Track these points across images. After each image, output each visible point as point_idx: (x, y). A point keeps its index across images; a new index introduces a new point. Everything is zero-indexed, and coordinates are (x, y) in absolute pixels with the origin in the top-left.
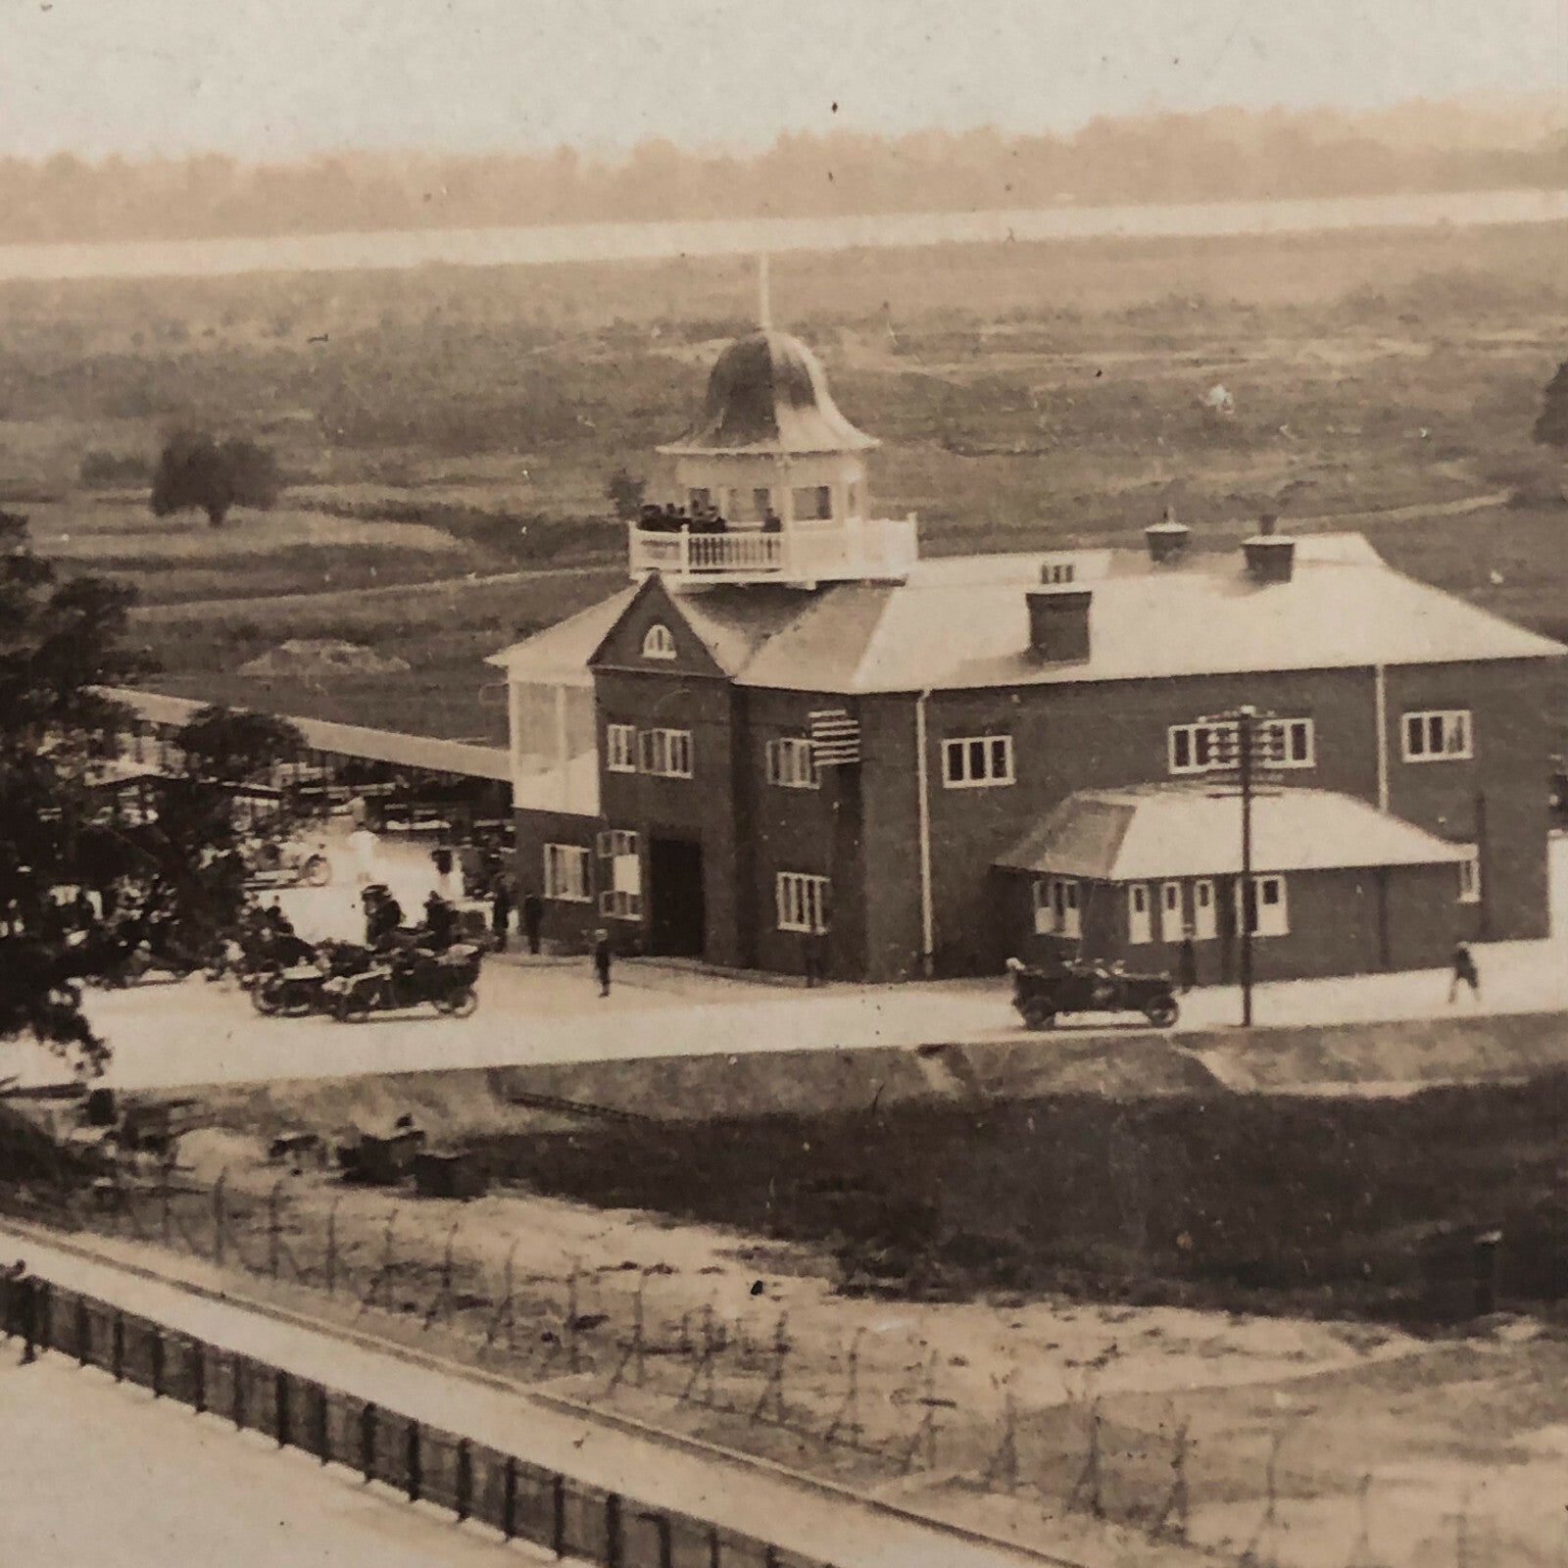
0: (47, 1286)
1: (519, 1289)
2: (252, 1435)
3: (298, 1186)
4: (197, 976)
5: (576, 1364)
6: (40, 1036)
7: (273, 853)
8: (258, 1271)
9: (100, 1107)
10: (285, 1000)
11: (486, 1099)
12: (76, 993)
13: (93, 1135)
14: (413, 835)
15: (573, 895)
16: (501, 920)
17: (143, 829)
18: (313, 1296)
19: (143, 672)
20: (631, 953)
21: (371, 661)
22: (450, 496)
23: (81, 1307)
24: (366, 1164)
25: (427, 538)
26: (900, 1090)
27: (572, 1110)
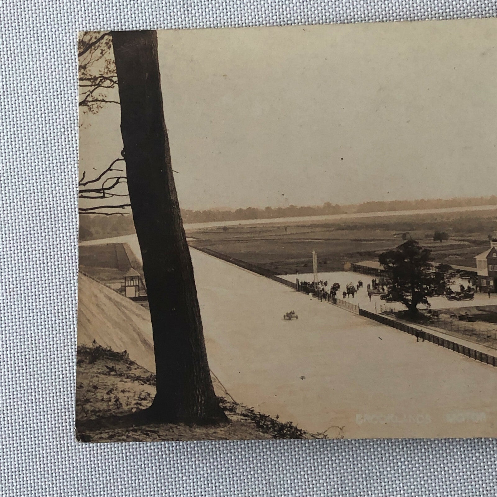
0: (425, 333)
1: (481, 333)
2: (450, 350)
3: (454, 321)
4: (441, 296)
5: (488, 341)
6: (422, 303)
7: (449, 281)
8: (450, 331)
9: (430, 311)
10: (451, 298)
11: (476, 310)
12: (426, 298)
13: (429, 315)
14: (465, 279)
15: (485, 286)
16: (476, 288)
17: (433, 278)
18: (456, 333)
19: (433, 260)
20: (492, 292)
21: (460, 258)
22: (469, 238)
23: (429, 335)
24: (462, 318)
25: (466, 243)
27: (486, 311)
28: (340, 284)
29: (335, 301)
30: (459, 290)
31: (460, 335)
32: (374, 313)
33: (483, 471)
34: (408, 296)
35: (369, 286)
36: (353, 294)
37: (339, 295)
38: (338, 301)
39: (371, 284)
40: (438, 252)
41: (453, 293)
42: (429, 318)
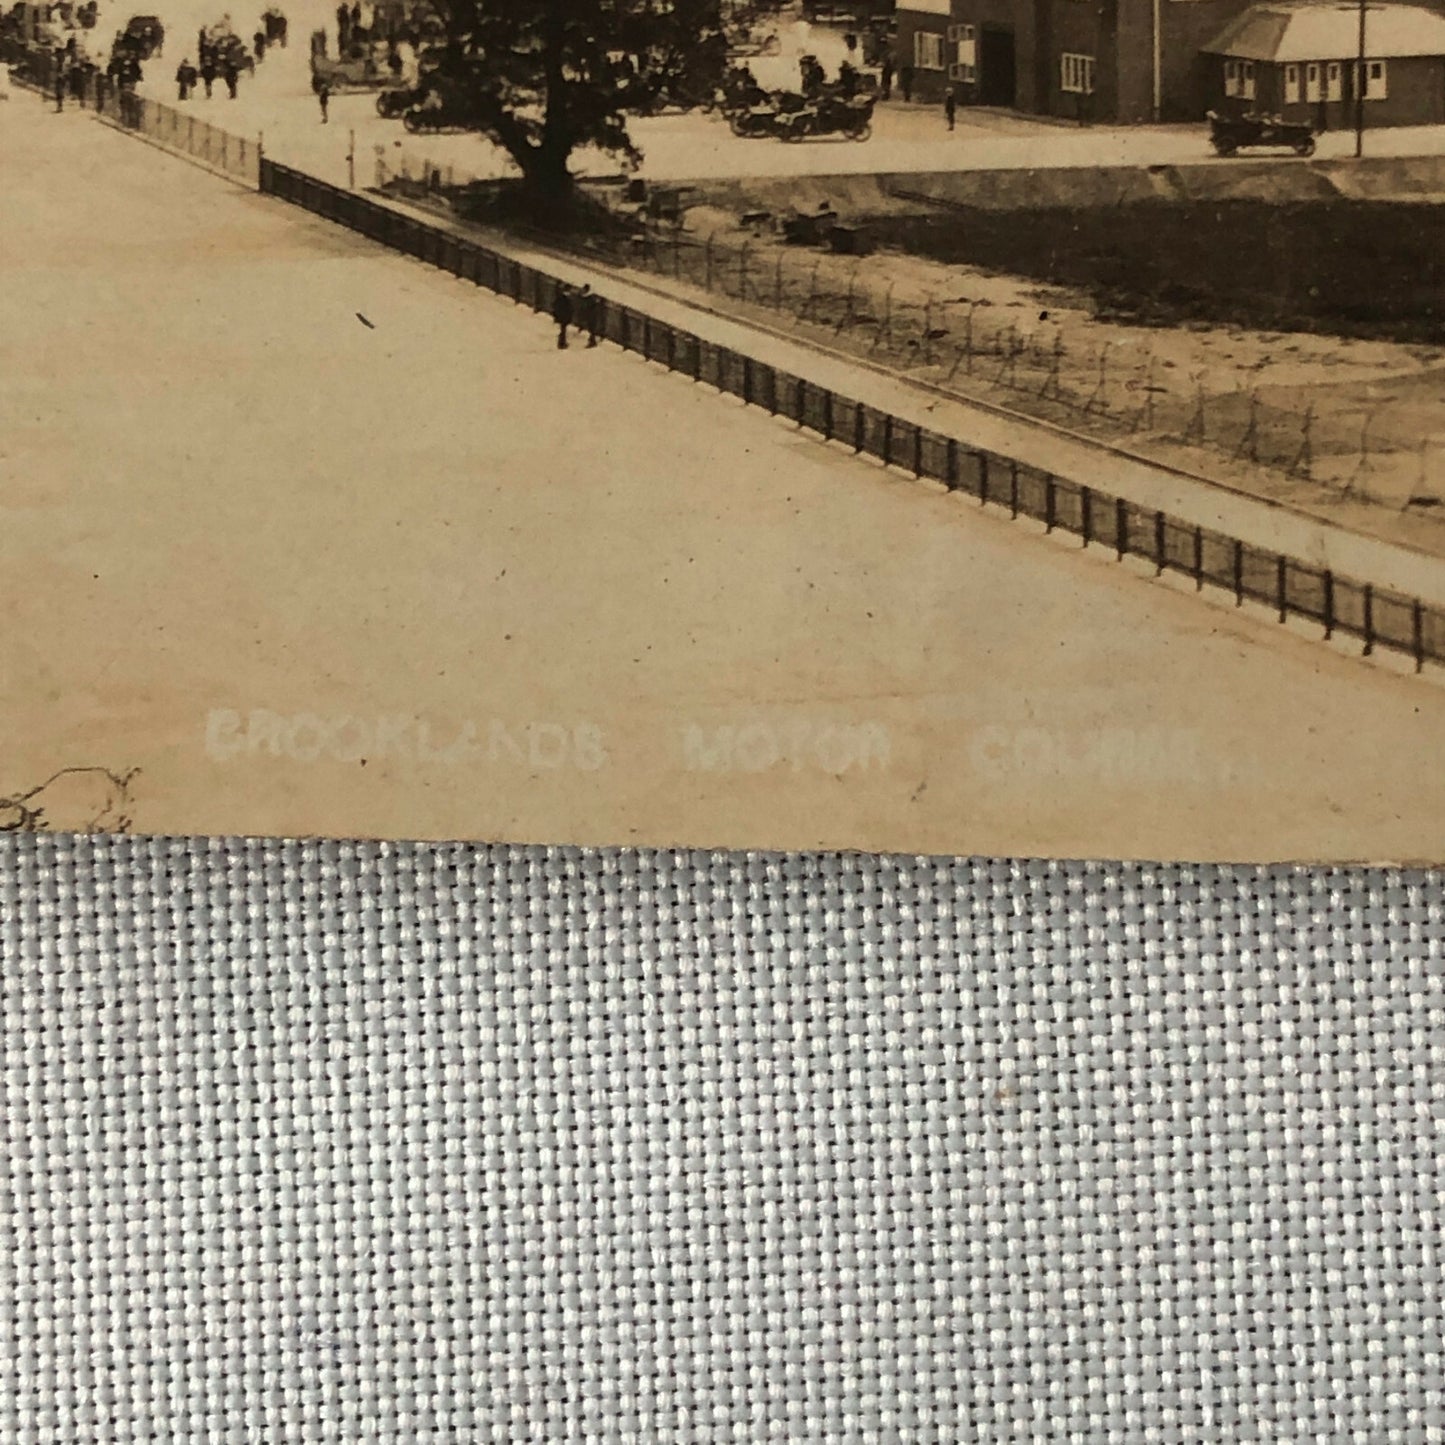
0: (603, 300)
1: (894, 312)
2: (728, 396)
3: (757, 244)
4: (697, 110)
5: (929, 360)
6: (600, 145)
7: (746, 34)
8: (733, 296)
9: (636, 190)
10: (751, 127)
11: (876, 193)
12: (622, 119)
13: (633, 207)
14: (832, 24)
15: (932, 65)
16: (887, 80)
17: (665, 15)
18: (768, 313)
20: (967, 102)
23: (624, 313)
24: (800, 232)
26: (1137, 193)
27: (929, 202)
28: (164, 22)
29: (132, 113)
30: (794, 83)
31: (787, 320)
32: (340, 182)
33: (852, 1005)
34: (523, 102)
35: (319, 40)
36: (232, 83)
37: (156, 80)
38: (150, 114)
39: (333, 31)
41: (760, 96)
42: (630, 224)
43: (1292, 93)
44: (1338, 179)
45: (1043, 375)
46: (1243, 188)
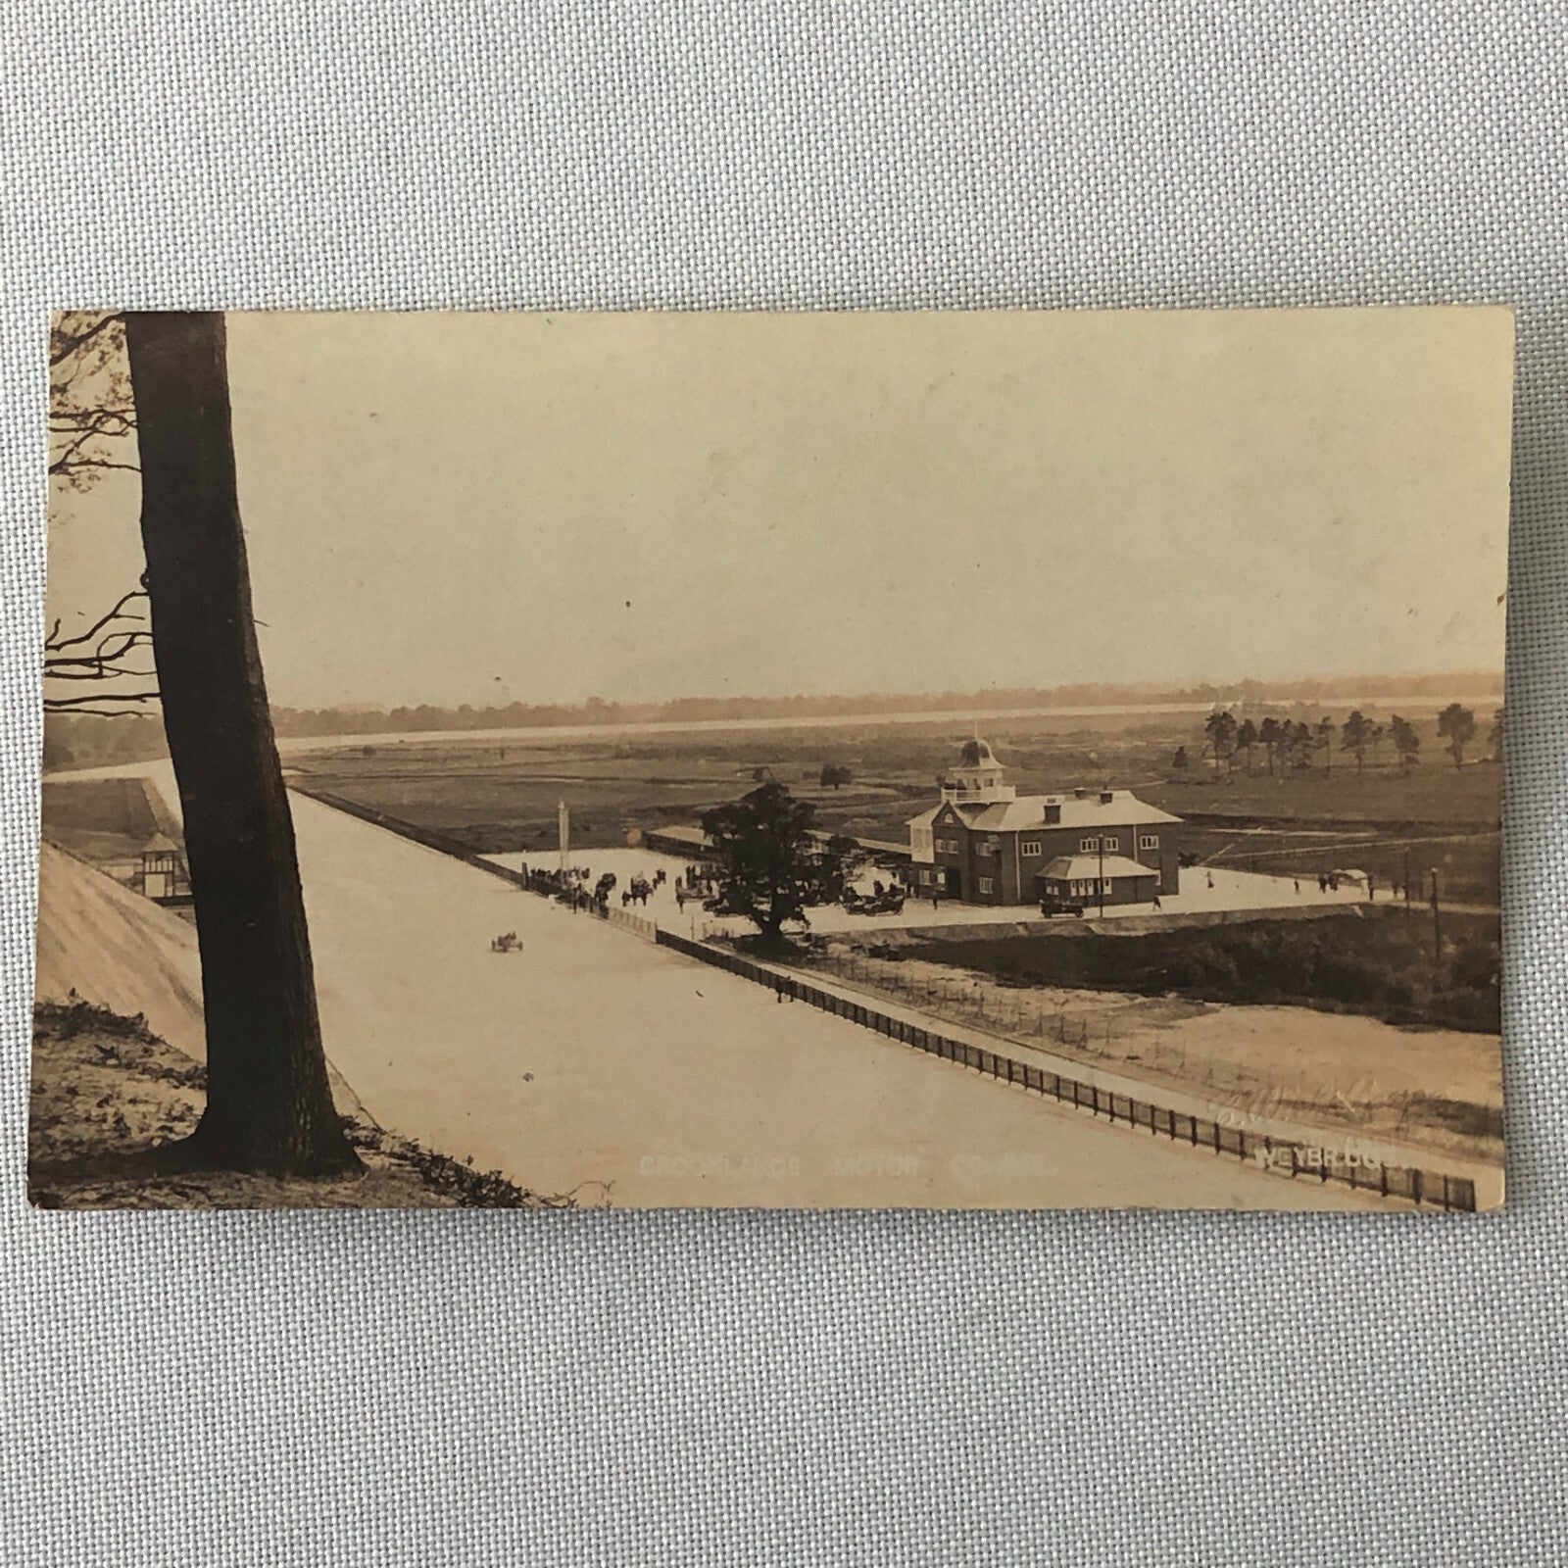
0: (796, 983)
1: (915, 984)
2: (848, 1021)
3: (859, 958)
4: (832, 904)
5: (930, 1003)
6: (793, 919)
7: (851, 873)
8: (849, 979)
9: (808, 937)
10: (854, 910)
11: (906, 936)
12: (802, 909)
13: (806, 944)
14: (886, 868)
15: (927, 883)
16: (909, 890)
17: (818, 867)
18: (863, 985)
19: (819, 826)
20: (942, 899)
21: (875, 824)
22: (894, 781)
23: (805, 988)
24: (876, 952)
25: (890, 792)
26: (1011, 934)
27: (927, 939)
28: (617, 875)
29: (604, 913)
30: (872, 893)
31: (871, 989)
32: (689, 938)
33: (910, 1281)
34: (762, 903)
35: (679, 881)
36: (644, 899)
37: (614, 899)
38: (611, 913)
39: (684, 877)
40: (831, 810)
41: (858, 898)
42: (807, 951)
43: (1074, 893)
44: (1092, 926)
45: (975, 1009)
46: (1055, 931)
